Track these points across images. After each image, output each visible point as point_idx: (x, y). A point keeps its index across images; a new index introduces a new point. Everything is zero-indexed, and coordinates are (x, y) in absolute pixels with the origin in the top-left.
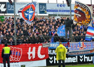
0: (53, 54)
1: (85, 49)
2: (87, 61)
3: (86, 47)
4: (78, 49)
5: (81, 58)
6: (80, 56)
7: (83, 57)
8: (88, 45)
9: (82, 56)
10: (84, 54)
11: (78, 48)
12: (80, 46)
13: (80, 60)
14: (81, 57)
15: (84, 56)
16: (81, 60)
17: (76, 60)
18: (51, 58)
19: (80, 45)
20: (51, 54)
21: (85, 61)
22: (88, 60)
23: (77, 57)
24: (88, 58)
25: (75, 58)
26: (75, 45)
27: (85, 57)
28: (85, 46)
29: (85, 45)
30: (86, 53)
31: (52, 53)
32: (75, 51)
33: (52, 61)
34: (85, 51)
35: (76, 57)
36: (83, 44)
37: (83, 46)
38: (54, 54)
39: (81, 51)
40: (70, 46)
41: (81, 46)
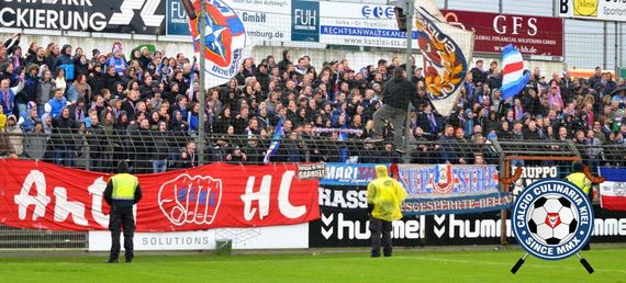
0: (335, 205)
1: (456, 190)
2: (462, 235)
3: (461, 183)
4: (429, 190)
5: (440, 223)
6: (436, 217)
7: (446, 223)
8: (468, 177)
9: (443, 217)
10: (451, 211)
11: (430, 186)
12: (437, 181)
13: (436, 230)
14: (440, 220)
15: (452, 216)
16: (439, 233)
17: (418, 232)
18: (327, 221)
19: (438, 175)
20: (328, 203)
21: (452, 235)
22: (465, 231)
23: (423, 218)
24: (464, 226)
25: (414, 222)
26: (419, 177)
27: (453, 222)
28: (457, 181)
29: (456, 176)
30: (457, 206)
31: (332, 200)
32: (417, 196)
33: (331, 231)
34: (454, 199)
35: (418, 220)
36: (449, 173)
37: (449, 180)
38: (339, 205)
39: (439, 200)
40: (401, 177)
41: (442, 181)
